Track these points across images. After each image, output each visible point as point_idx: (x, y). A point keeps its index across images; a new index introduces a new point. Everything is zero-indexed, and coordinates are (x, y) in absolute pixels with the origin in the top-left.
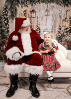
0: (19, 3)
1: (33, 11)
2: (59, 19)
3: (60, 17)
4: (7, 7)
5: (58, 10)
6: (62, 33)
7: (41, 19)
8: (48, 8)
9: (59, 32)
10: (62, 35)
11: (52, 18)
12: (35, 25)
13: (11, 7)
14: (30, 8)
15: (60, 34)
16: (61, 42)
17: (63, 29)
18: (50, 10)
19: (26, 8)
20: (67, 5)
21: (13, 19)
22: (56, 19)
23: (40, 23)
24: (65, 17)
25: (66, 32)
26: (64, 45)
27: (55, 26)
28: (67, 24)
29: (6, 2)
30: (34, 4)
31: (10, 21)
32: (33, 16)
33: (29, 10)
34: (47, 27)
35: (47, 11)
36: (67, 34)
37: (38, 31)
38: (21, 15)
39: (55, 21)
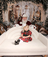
0: (9, 1)
1: (17, 6)
2: (33, 11)
5: (33, 6)
6: (35, 20)
7: (22, 11)
8: (27, 5)
9: (33, 20)
10: (35, 21)
14: (15, 4)
15: (34, 21)
17: (35, 17)
18: (28, 6)
21: (5, 11)
22: (32, 11)
24: (37, 10)
25: (38, 19)
28: (38, 15)
30: (18, 2)
31: (3, 12)
32: (17, 9)
35: (26, 6)
36: (38, 21)
37: (21, 19)
38: (10, 8)
39: (31, 13)
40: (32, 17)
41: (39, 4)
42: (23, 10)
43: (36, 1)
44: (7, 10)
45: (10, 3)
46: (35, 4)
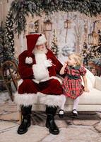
0: (29, 11)
1: (48, 22)
2: (83, 33)
3: (86, 30)
4: (11, 16)
5: (82, 21)
6: (88, 52)
7: (59, 33)
8: (69, 18)
10: (88, 55)
11: (74, 32)
12: (51, 41)
13: (18, 17)
14: (43, 17)
15: (85, 54)
16: (87, 65)
17: (89, 46)
18: (71, 20)
19: (38, 18)
20: (95, 14)
21: (20, 33)
22: (80, 34)
23: (58, 39)
24: (92, 30)
25: (94, 51)
26: (90, 69)
27: (78, 43)
28: (95, 40)
29: (11, 9)
30: (49, 13)
31: (16, 35)
32: (47, 29)
33: (43, 20)
34: (67, 44)
35: (67, 21)
36: (95, 54)
37: (55, 50)
38: (32, 27)
39: (78, 36)
40: (81, 47)
41: (96, 16)
42: (61, 32)
43: (90, 10)
44: (25, 31)
45: (33, 16)
46: (87, 17)
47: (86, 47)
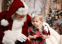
6: (53, 16)
7: (28, 0)
9: (50, 16)
16: (52, 26)
17: (53, 11)
34: (35, 9)
39: (44, 3)
40: (47, 11)
47: (51, 12)
